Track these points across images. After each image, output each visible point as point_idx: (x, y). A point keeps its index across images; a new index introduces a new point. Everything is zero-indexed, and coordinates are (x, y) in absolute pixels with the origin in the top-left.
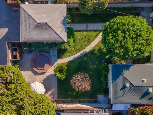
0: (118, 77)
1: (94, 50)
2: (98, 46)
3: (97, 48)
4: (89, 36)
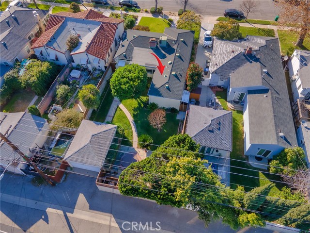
0: (159, 91)
1: (134, 114)
2: (131, 111)
3: (133, 112)
4: (119, 116)
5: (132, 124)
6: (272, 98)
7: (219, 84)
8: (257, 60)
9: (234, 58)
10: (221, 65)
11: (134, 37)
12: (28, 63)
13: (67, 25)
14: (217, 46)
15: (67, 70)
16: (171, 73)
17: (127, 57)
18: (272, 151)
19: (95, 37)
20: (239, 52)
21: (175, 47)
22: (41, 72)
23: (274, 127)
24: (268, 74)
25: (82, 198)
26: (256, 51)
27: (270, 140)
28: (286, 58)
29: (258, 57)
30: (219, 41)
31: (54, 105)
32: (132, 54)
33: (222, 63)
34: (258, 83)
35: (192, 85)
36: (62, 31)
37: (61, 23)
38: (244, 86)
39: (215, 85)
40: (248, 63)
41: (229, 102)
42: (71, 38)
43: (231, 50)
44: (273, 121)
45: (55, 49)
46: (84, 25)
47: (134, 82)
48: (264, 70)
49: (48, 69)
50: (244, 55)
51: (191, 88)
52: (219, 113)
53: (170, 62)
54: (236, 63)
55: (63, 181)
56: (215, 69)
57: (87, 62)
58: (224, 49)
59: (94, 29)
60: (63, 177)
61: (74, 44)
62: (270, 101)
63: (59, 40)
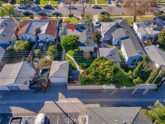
1: (74, 57)
2: (72, 56)
5: (74, 61)
6: (131, 39)
7: (107, 40)
8: (121, 27)
9: (111, 27)
10: (107, 31)
11: (66, 25)
12: (17, 42)
13: (32, 24)
14: (103, 24)
15: (37, 43)
16: (87, 36)
17: (65, 33)
18: (137, 59)
19: (48, 27)
20: (113, 25)
21: (85, 27)
22: (25, 45)
23: (135, 50)
24: (127, 31)
25: (60, 95)
26: (120, 24)
27: (135, 54)
28: (132, 26)
29: (121, 26)
30: (103, 23)
31: (35, 58)
32: (67, 32)
33: (107, 30)
34: (124, 35)
35: (97, 40)
36: (31, 26)
37: (29, 23)
38: (119, 37)
39: (106, 40)
40: (118, 29)
41: (113, 46)
42: (37, 29)
43: (109, 25)
44: (134, 47)
45: (30, 34)
46: (41, 23)
47: (72, 41)
48: (125, 30)
49: (28, 43)
50: (115, 26)
51: (97, 41)
52: (111, 49)
53: (85, 33)
54: (113, 29)
55: (49, 89)
56: (105, 33)
57: (46, 38)
58: (106, 25)
59: (46, 24)
60: (49, 88)
61: (38, 31)
62: (131, 41)
63: (30, 30)
